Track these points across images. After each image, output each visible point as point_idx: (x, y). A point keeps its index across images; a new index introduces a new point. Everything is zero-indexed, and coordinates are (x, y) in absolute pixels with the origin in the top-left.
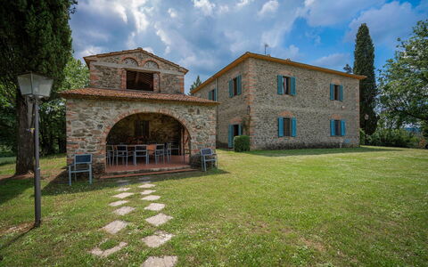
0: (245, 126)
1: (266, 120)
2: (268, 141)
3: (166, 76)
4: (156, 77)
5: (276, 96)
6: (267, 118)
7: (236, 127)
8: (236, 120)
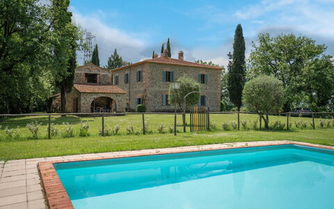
0: (144, 100)
1: (156, 96)
2: (157, 108)
3: (103, 75)
4: (98, 76)
5: (161, 82)
6: (156, 95)
7: (140, 99)
8: (139, 96)
